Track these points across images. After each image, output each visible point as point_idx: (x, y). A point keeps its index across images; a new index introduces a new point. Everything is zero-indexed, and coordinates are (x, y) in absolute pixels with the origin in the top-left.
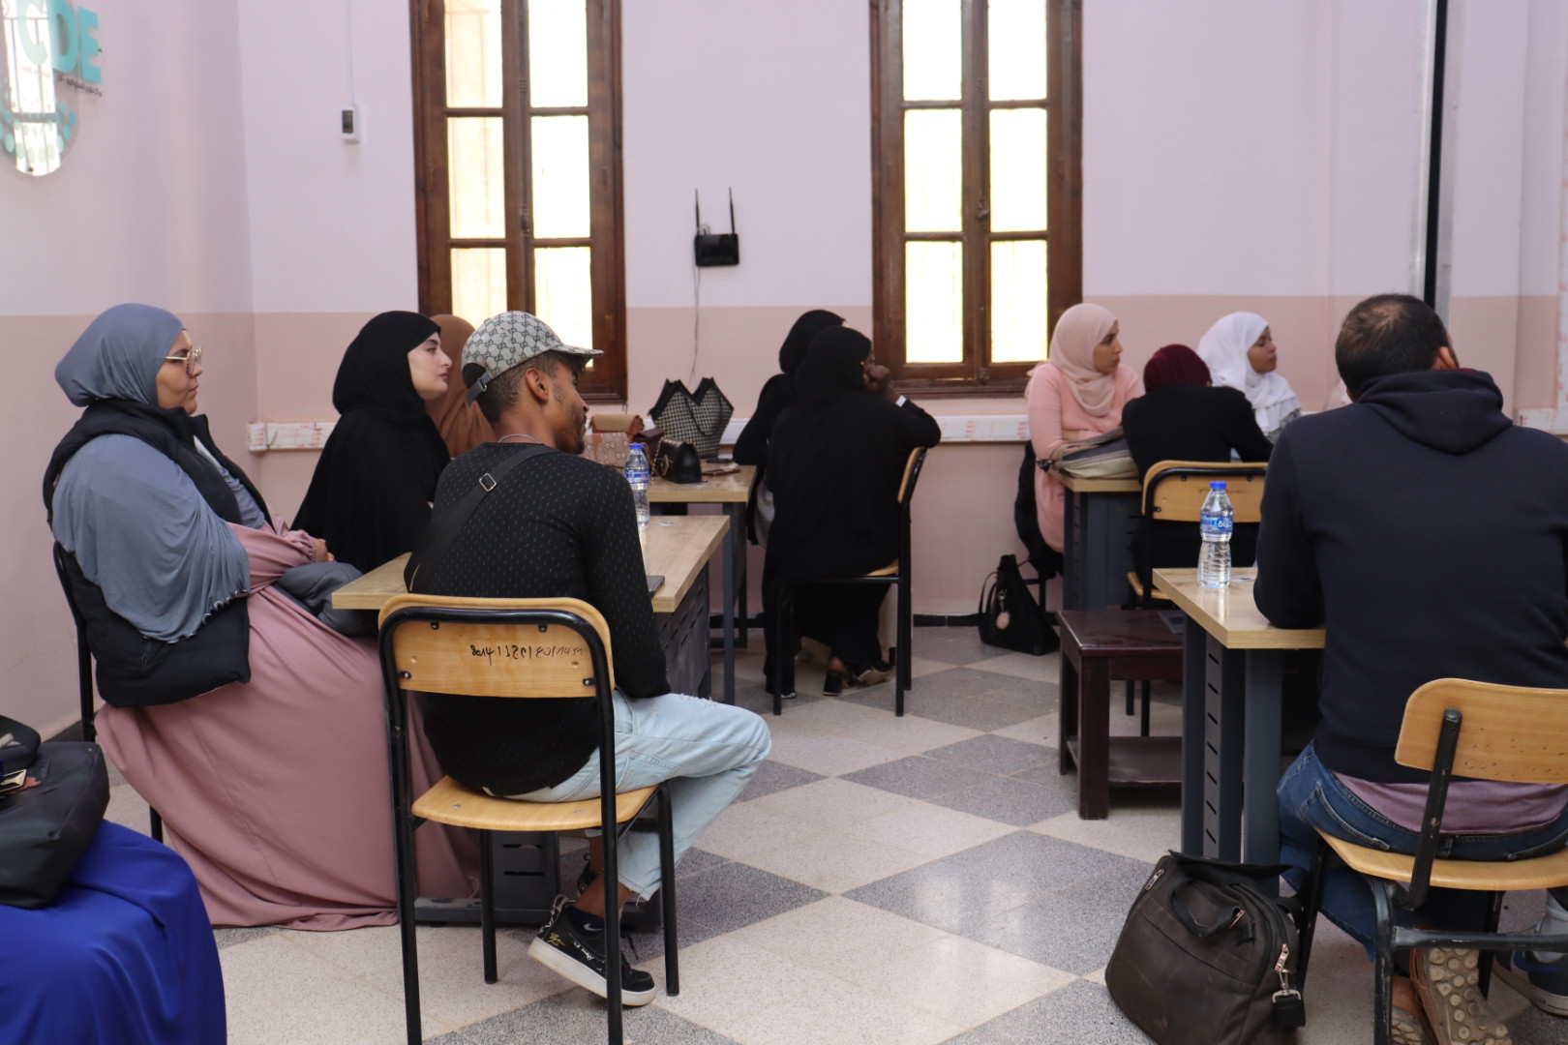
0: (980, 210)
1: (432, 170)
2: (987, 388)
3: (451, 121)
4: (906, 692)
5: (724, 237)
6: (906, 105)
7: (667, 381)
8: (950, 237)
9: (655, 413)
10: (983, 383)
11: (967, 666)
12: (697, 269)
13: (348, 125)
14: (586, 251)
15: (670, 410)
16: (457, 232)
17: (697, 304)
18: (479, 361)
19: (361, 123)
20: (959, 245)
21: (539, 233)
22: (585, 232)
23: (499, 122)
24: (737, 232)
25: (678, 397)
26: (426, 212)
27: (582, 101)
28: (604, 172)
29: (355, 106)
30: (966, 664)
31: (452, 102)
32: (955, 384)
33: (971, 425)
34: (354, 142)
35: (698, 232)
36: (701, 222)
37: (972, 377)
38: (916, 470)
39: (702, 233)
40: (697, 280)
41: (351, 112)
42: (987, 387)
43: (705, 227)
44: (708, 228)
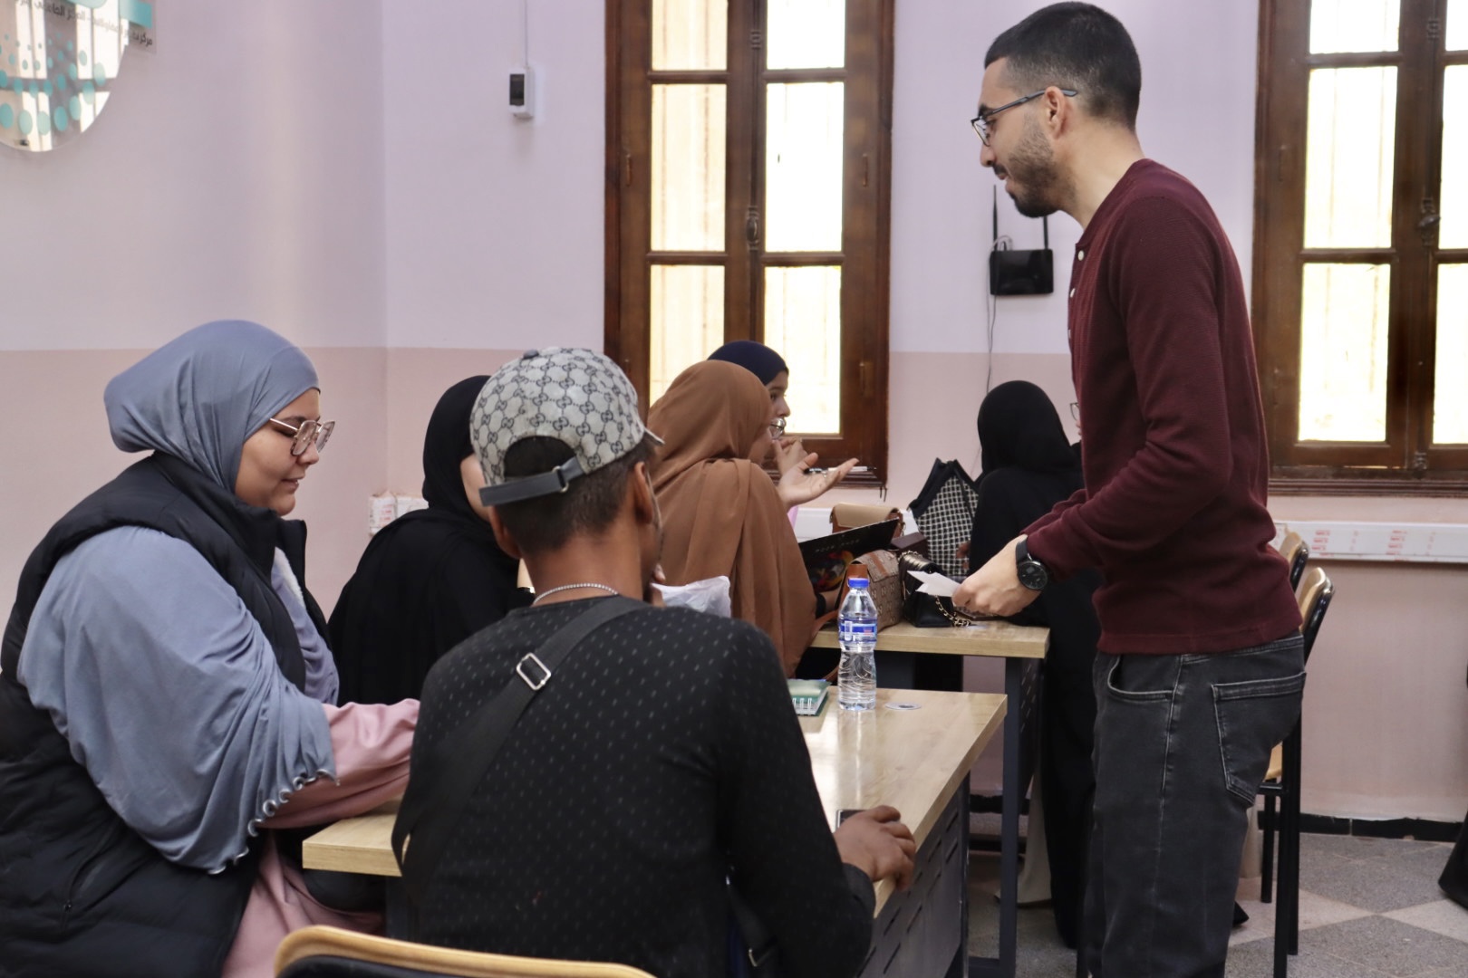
0: (1422, 216)
1: (628, 156)
2: (1426, 481)
3: (657, 89)
4: (1290, 958)
5: (1035, 254)
6: (1314, 61)
7: (938, 461)
8: (1373, 257)
9: (918, 507)
10: (1419, 474)
11: (1387, 915)
12: (991, 298)
13: (517, 91)
14: (835, 272)
15: (941, 504)
16: (661, 241)
17: (990, 350)
18: (567, 435)
19: (536, 92)
20: (1385, 269)
21: (773, 244)
22: (834, 244)
23: (719, 91)
24: (1051, 247)
25: (952, 484)
26: (619, 214)
27: (837, 60)
28: (866, 161)
29: (527, 67)
30: (1386, 910)
31: (659, 63)
32: (1373, 474)
33: (1397, 537)
34: (526, 118)
35: (996, 246)
36: (1000, 233)
37: (1402, 464)
38: (1316, 618)
39: (1001, 248)
40: (992, 315)
41: (521, 77)
42: (1423, 480)
43: (1006, 239)
44: (1010, 241)
